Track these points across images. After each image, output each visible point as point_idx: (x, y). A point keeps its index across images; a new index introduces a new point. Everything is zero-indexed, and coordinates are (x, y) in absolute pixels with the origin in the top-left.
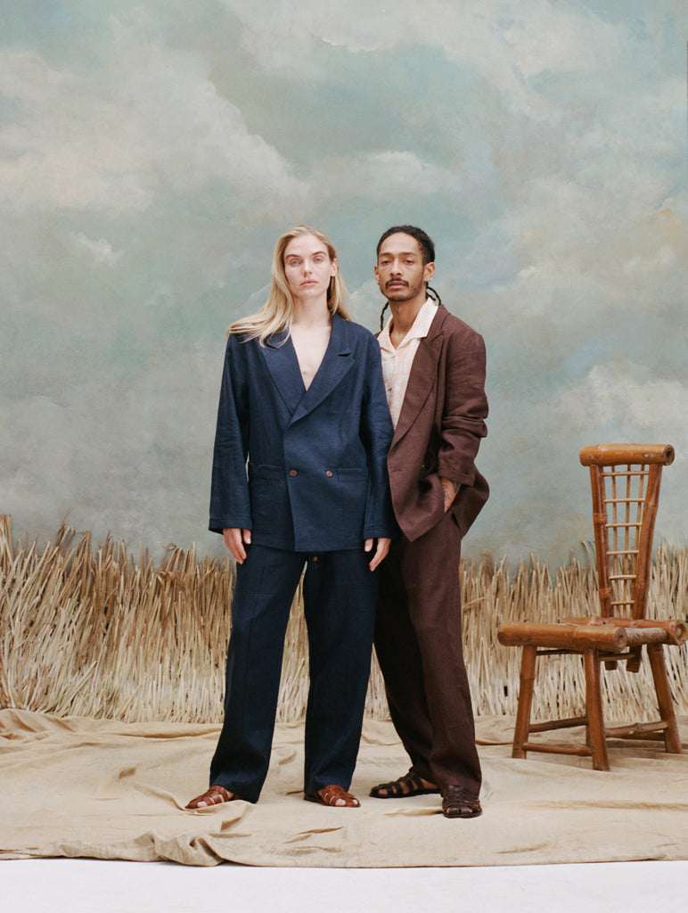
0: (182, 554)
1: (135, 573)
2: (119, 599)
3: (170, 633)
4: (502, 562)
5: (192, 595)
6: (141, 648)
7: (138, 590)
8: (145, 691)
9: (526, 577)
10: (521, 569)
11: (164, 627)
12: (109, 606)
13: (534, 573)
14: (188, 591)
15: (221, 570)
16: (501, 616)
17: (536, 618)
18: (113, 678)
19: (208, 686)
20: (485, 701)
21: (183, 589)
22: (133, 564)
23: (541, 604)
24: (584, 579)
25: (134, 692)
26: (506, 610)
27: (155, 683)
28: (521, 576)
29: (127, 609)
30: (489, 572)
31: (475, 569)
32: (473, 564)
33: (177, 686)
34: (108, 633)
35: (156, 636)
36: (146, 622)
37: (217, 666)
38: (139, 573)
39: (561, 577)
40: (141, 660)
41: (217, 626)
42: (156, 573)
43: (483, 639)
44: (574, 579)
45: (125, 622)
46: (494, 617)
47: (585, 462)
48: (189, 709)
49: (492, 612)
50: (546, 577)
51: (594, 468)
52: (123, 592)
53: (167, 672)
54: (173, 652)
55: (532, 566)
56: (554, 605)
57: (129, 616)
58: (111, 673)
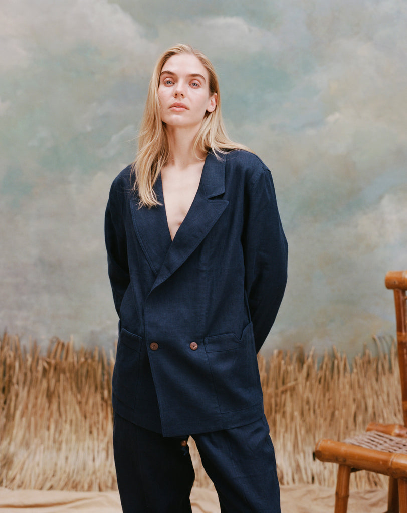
0: (63, 345)
1: (27, 360)
2: (14, 380)
3: (54, 406)
4: (311, 353)
5: (71, 377)
6: (32, 419)
7: (29, 374)
8: (35, 454)
9: (330, 365)
10: (326, 359)
11: (50, 402)
12: (6, 386)
13: (336, 362)
14: (68, 375)
15: (93, 358)
16: (310, 396)
17: (337, 398)
18: (9, 444)
19: (83, 450)
20: (298, 466)
21: (64, 373)
22: (25, 352)
23: (341, 386)
24: (375, 365)
25: (26, 455)
26: (314, 390)
27: (42, 447)
28: (327, 365)
29: (21, 388)
30: (301, 361)
31: (291, 359)
32: (289, 354)
33: (59, 449)
34: (6, 407)
35: (43, 410)
36: (36, 398)
37: (91, 432)
38: (30, 360)
39: (356, 364)
40: (32, 429)
41: (91, 402)
42: (43, 360)
43: (296, 414)
44: (367, 367)
45: (19, 398)
46: (305, 397)
47: (390, 285)
48: (67, 471)
49: (304, 392)
50: (345, 365)
51: (398, 292)
52: (17, 375)
53: (52, 438)
54: (57, 423)
55: (333, 356)
56: (352, 387)
57: (23, 394)
58: (8, 440)
